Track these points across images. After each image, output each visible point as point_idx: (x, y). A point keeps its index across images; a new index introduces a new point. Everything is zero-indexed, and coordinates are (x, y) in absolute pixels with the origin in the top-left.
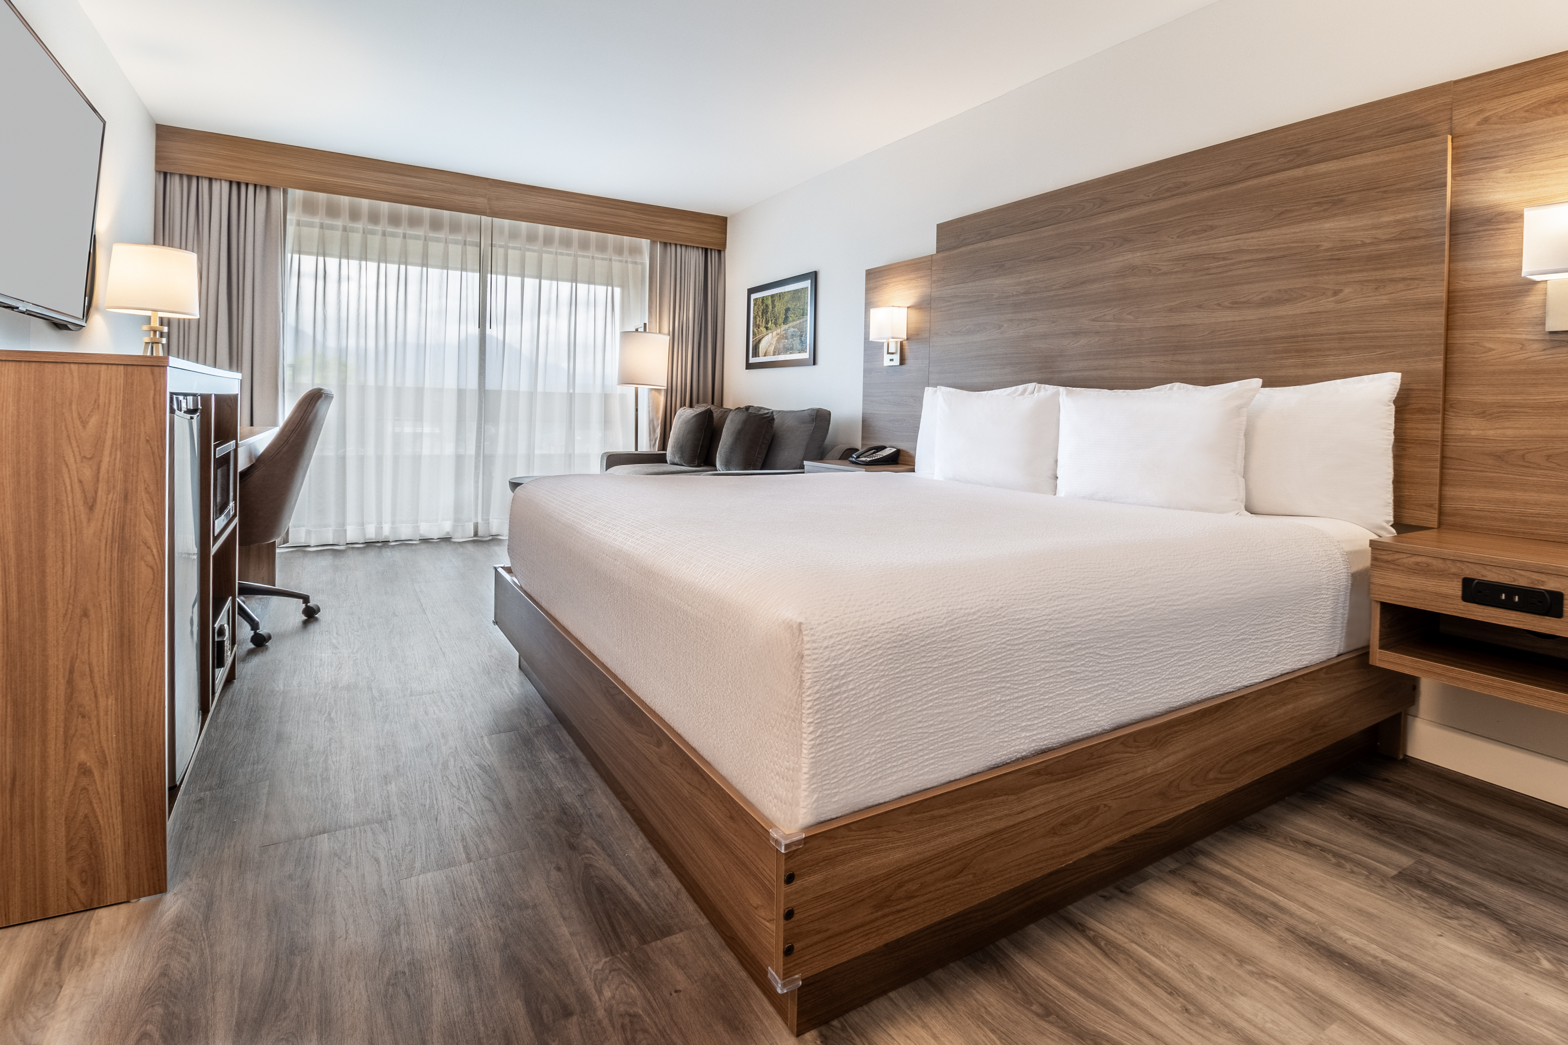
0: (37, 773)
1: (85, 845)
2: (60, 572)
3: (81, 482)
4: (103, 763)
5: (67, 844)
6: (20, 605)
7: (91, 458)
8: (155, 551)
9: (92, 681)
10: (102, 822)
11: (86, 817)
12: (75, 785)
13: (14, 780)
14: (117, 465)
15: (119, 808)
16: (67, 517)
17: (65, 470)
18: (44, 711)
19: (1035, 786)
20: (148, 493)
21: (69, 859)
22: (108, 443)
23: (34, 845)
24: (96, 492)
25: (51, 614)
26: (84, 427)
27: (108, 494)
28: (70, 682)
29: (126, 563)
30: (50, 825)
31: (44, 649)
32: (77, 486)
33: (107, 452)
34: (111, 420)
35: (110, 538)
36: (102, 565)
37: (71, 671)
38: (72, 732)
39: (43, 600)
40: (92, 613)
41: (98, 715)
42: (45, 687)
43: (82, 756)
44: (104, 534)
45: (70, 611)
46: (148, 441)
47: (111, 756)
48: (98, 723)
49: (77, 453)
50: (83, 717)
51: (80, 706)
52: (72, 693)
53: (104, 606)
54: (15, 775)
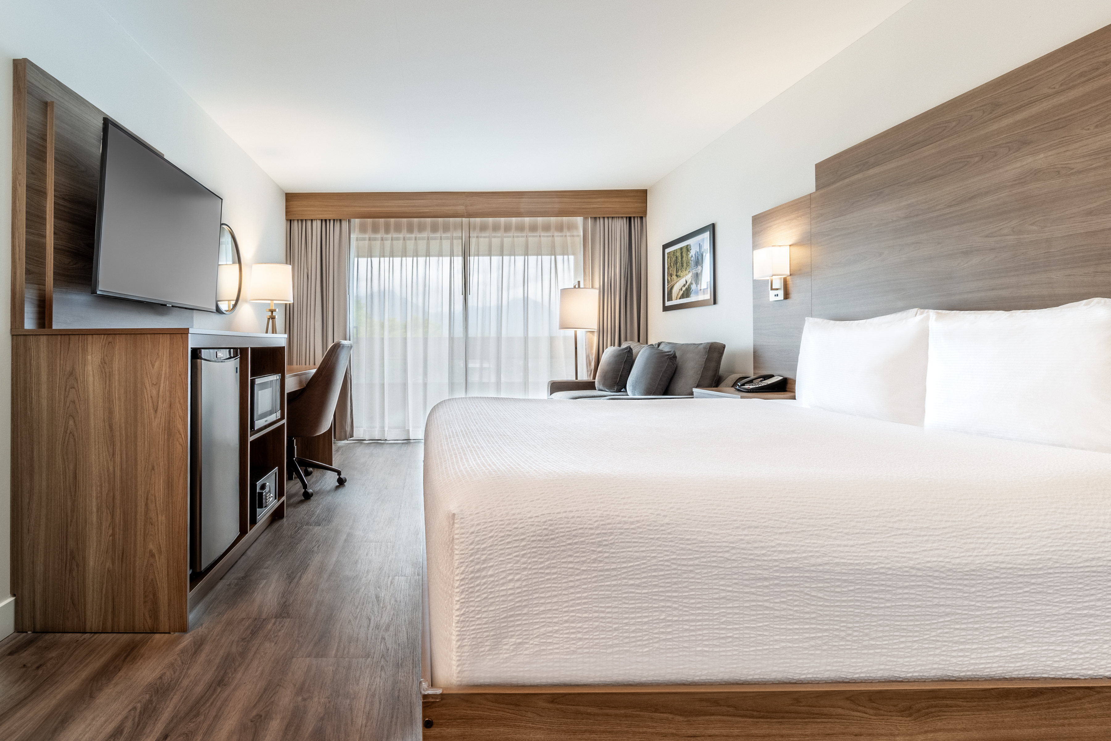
0: (132, 552)
1: (151, 596)
2: (143, 445)
3: (151, 397)
4: (160, 552)
5: (144, 594)
6: (127, 461)
7: (156, 384)
8: (183, 436)
9: (156, 506)
10: (159, 585)
11: (152, 580)
12: (148, 562)
13: (123, 554)
14: (167, 388)
15: (166, 579)
16: (146, 416)
17: (145, 391)
18: (136, 519)
19: (713, 714)
20: (180, 403)
21: (145, 602)
22: (163, 376)
23: (130, 591)
24: (158, 403)
25: (139, 467)
26: (153, 368)
27: (163, 404)
28: (146, 505)
29: (171, 442)
30: (137, 581)
31: (136, 486)
32: (150, 399)
33: (162, 381)
34: (164, 364)
35: (163, 428)
36: (160, 443)
37: (147, 499)
38: (147, 532)
39: (136, 459)
40: (156, 468)
41: (158, 525)
42: (136, 506)
43: (151, 546)
44: (161, 426)
45: (147, 466)
46: (180, 375)
47: (163, 549)
48: (158, 529)
49: (150, 382)
50: (152, 525)
51: (151, 518)
52: (147, 511)
53: (161, 465)
54: (123, 551)
